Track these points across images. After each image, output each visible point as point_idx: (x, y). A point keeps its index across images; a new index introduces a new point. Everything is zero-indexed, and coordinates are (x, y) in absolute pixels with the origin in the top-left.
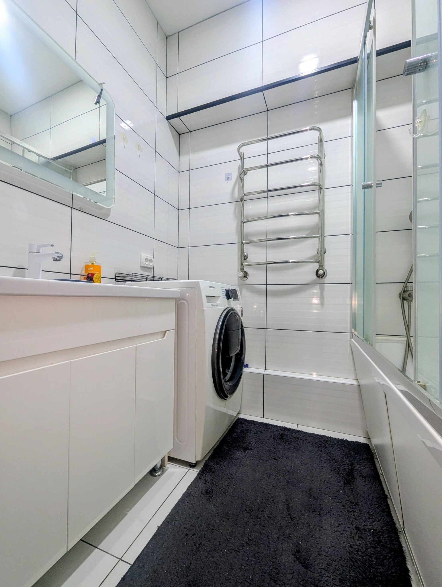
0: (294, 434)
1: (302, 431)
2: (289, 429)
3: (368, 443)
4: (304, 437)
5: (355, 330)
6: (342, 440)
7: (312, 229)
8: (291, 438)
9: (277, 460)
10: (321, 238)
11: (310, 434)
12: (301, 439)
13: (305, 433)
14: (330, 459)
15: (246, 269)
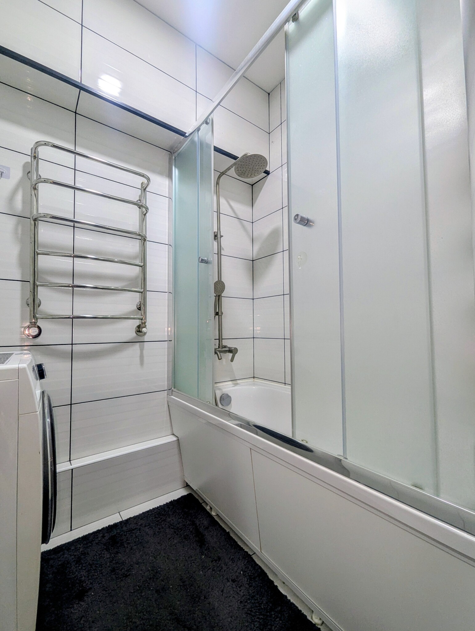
0: (125, 528)
1: (131, 518)
2: (115, 525)
3: (190, 492)
4: (136, 523)
5: (174, 388)
6: (171, 502)
7: (132, 280)
8: (125, 535)
9: (129, 575)
10: (143, 293)
11: (140, 515)
12: (136, 529)
13: (135, 518)
14: (175, 530)
15: (40, 323)
